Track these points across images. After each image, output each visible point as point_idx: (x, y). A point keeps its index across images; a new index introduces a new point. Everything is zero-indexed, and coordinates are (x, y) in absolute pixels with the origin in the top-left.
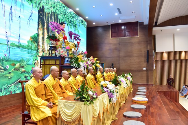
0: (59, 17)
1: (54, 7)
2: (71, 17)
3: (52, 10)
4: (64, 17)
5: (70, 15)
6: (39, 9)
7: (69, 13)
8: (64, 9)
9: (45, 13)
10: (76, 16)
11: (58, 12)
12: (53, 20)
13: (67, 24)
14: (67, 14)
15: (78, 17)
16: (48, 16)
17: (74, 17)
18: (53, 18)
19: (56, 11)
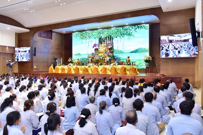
0: (112, 36)
1: (108, 33)
2: (124, 31)
3: (107, 35)
4: (116, 34)
5: (122, 30)
6: (99, 39)
7: (121, 30)
8: (116, 30)
9: (103, 39)
10: (130, 27)
11: (110, 34)
12: (108, 40)
13: (120, 37)
14: (119, 31)
15: (134, 27)
16: (104, 39)
17: (127, 29)
18: (107, 38)
19: (109, 35)
